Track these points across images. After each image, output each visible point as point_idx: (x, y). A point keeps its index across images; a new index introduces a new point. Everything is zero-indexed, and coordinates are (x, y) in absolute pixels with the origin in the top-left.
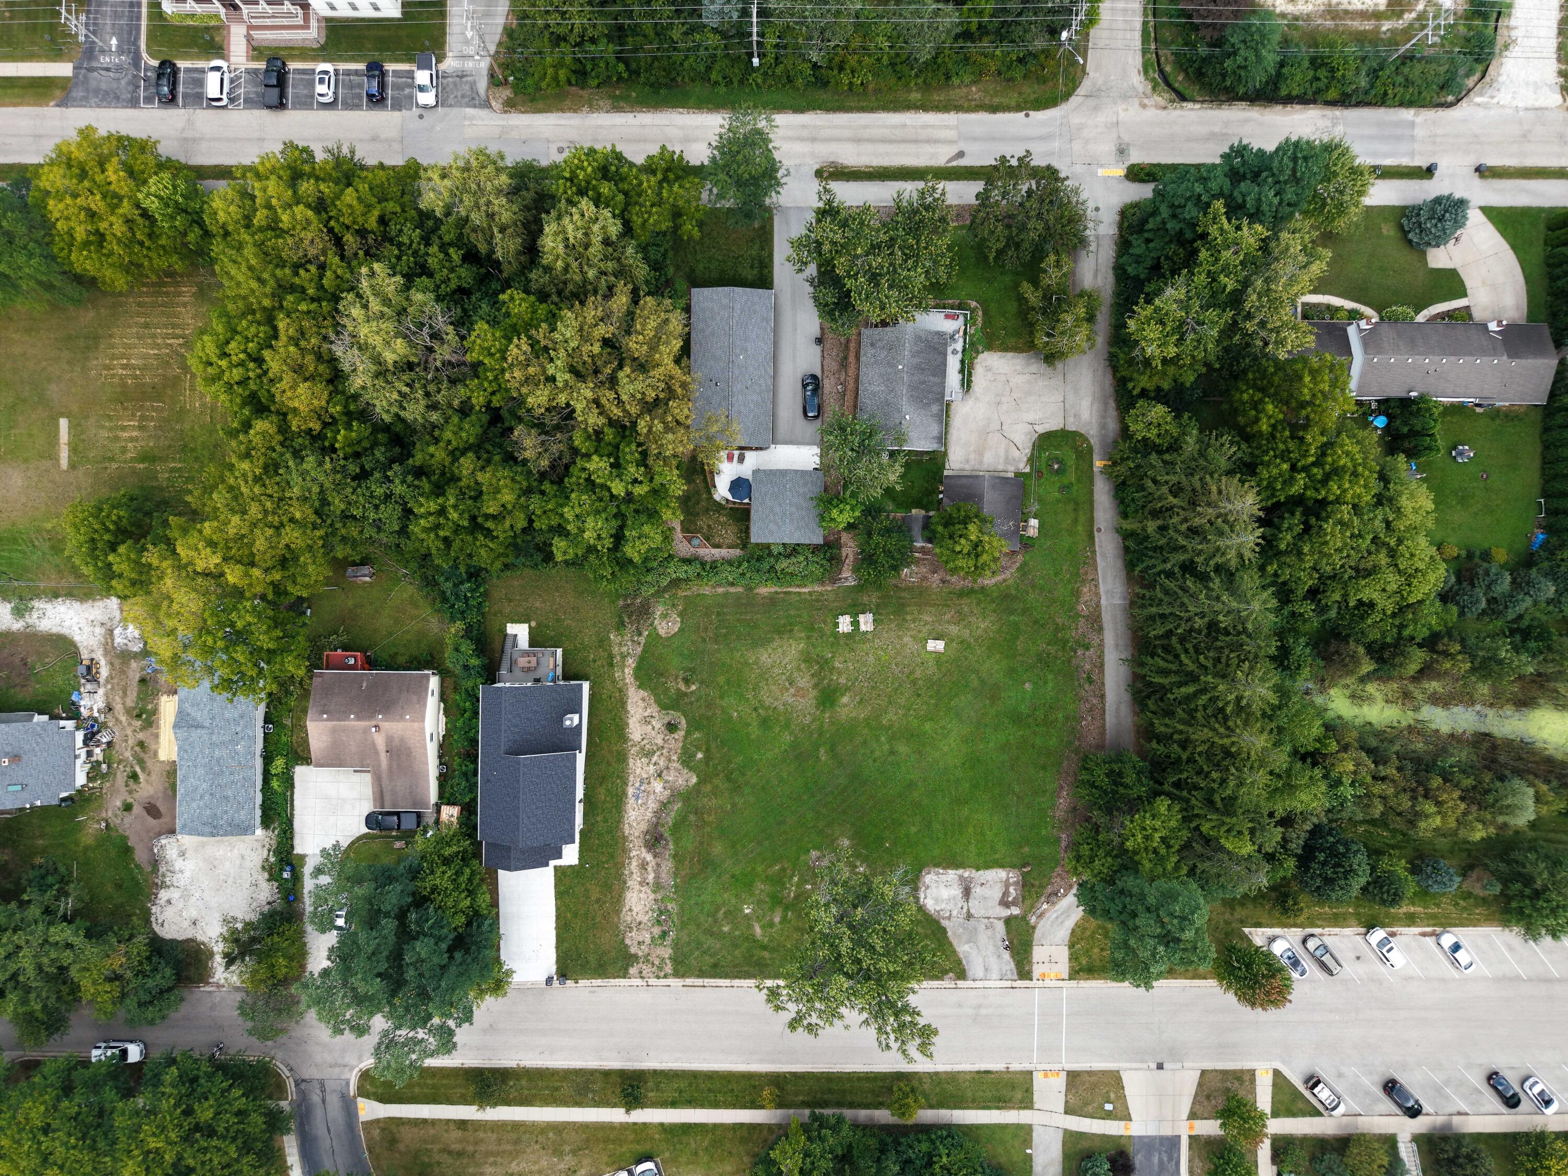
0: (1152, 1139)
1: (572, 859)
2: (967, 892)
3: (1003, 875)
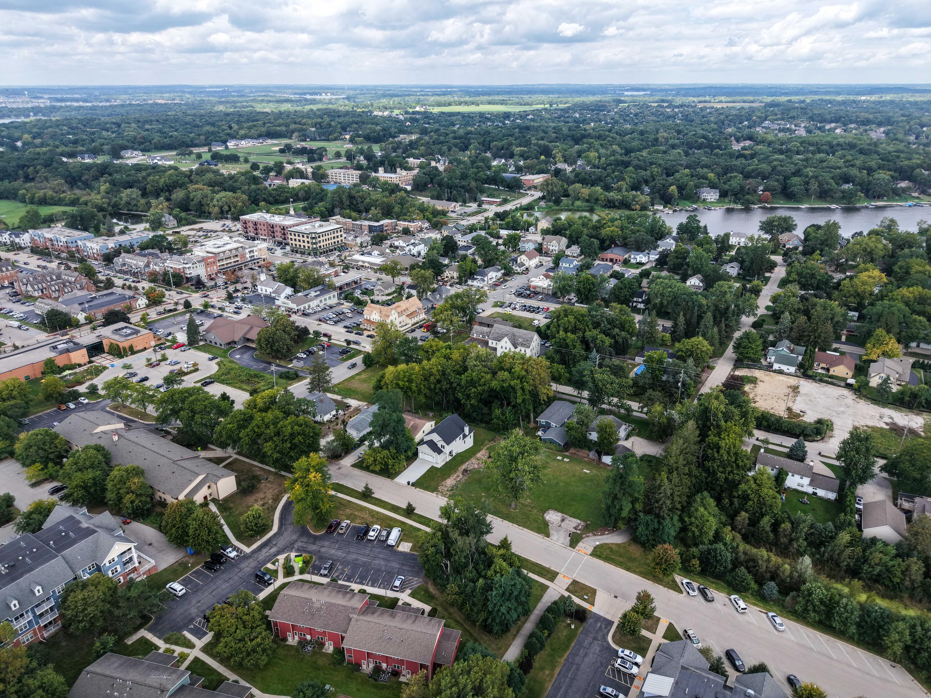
0: (601, 617)
1: (439, 466)
2: (563, 520)
3: (579, 522)
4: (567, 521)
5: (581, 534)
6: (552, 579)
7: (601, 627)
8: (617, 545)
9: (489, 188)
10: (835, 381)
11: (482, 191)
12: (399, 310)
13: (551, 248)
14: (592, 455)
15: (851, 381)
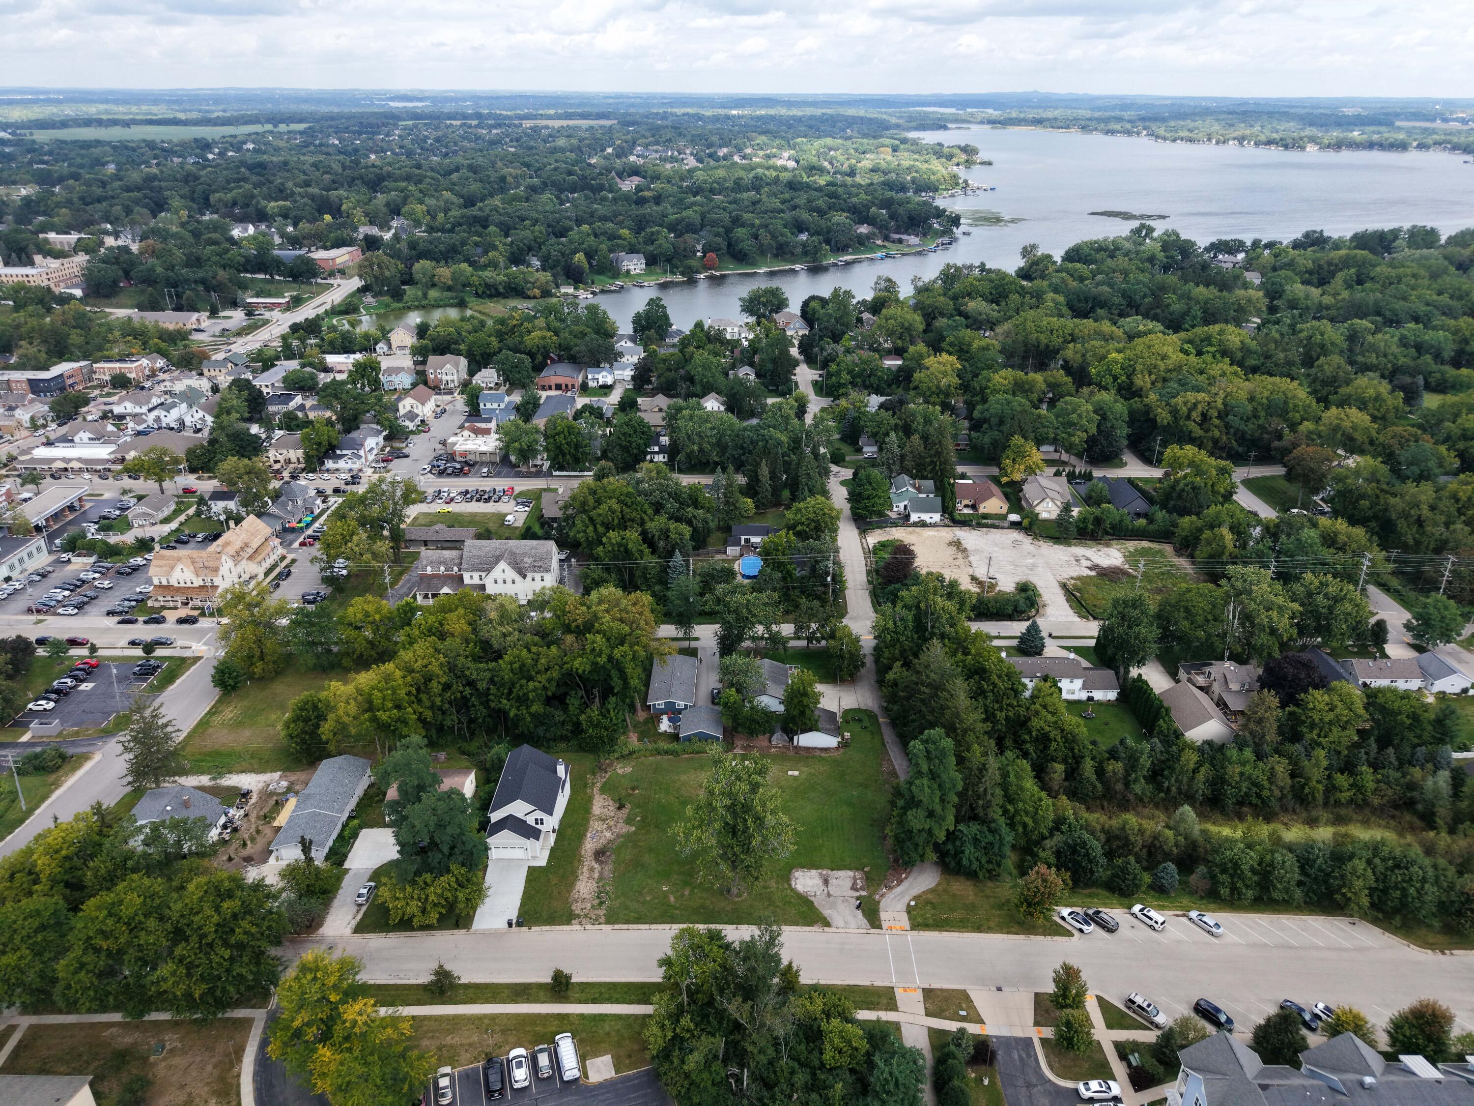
0: (1009, 1039)
1: (542, 862)
2: (826, 882)
3: (851, 873)
4: (832, 881)
5: (870, 896)
6: (892, 1006)
7: (1021, 1059)
8: (932, 891)
9: (252, 280)
10: (997, 522)
11: (244, 286)
12: (231, 550)
13: (445, 378)
14: (778, 739)
15: (1014, 517)
